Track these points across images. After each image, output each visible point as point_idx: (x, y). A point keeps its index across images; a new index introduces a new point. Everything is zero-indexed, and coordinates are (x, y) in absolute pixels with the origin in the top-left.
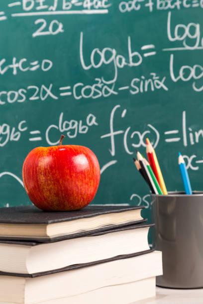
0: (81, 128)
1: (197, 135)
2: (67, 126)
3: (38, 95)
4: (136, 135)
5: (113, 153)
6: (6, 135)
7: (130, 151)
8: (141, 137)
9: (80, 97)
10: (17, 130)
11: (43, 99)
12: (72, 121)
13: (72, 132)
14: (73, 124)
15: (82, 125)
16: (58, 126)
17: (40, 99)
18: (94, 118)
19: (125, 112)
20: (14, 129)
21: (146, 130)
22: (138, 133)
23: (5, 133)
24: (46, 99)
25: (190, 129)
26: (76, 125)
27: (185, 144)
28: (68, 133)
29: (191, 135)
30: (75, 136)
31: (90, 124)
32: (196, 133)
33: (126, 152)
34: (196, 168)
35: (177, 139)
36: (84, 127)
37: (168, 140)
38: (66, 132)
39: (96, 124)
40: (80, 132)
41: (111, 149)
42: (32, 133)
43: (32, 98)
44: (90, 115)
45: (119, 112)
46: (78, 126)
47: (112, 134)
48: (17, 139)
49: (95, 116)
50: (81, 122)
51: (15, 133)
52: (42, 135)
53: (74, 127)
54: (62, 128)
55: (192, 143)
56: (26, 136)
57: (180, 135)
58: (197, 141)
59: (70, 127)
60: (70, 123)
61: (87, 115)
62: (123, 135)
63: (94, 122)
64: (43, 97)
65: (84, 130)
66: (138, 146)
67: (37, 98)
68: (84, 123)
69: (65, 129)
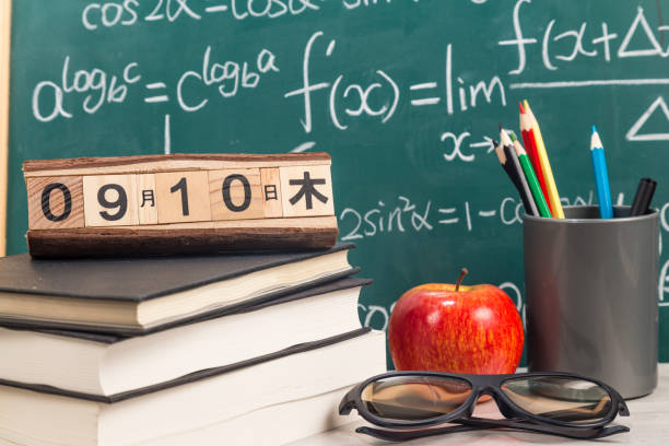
0: (245, 78)
1: (474, 93)
2: (219, 73)
3: (162, 11)
4: (354, 92)
5: (308, 128)
6: (101, 90)
7: (342, 124)
8: (364, 96)
9: (245, 15)
10: (120, 81)
11: (171, 19)
12: (228, 64)
13: (229, 84)
14: (231, 69)
15: (248, 72)
16: (201, 73)
17: (166, 18)
18: (272, 58)
19: (332, 45)
20: (114, 79)
21: (375, 82)
22: (359, 88)
23: (97, 87)
24: (177, 20)
25: (461, 81)
26: (236, 72)
27: (450, 110)
28: (221, 88)
29: (462, 91)
30: (234, 93)
31: (264, 70)
32: (472, 88)
33: (333, 125)
34: (470, 158)
35: (434, 101)
36: (253, 74)
37: (415, 102)
38: (216, 85)
39: (275, 69)
40: (245, 85)
41: (304, 120)
42: (150, 86)
43: (150, 18)
44: (264, 51)
45: (320, 45)
46: (240, 73)
47: (307, 89)
48: (120, 99)
49: (274, 53)
50: (245, 65)
51: (115, 87)
52: (170, 91)
53: (232, 76)
54: (209, 78)
55: (464, 108)
56: (137, 92)
57: (440, 91)
58: (473, 103)
59: (225, 76)
60: (225, 68)
61: (259, 52)
62: (327, 91)
63: (270, 64)
64: (172, 14)
65: (251, 81)
66: (357, 113)
67: (160, 17)
68: (253, 68)
69: (214, 80)
